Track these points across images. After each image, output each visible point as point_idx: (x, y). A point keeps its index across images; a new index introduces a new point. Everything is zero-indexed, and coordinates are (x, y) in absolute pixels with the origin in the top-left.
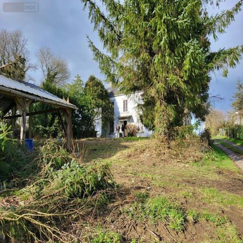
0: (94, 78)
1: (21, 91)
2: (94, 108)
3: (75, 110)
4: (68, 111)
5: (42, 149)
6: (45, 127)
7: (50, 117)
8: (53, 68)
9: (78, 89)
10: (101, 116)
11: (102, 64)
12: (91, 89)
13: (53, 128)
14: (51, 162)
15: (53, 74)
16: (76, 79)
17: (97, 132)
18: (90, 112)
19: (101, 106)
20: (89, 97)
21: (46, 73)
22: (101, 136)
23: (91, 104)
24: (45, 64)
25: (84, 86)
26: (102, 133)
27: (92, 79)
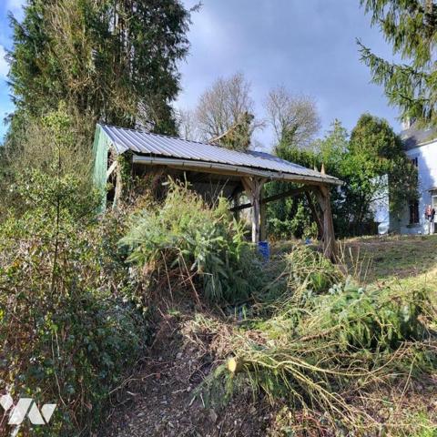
0: (370, 119)
1: (251, 167)
2: (370, 177)
3: (336, 185)
4: (324, 190)
5: (290, 257)
6: (283, 220)
7: (289, 203)
8: (291, 117)
9: (336, 147)
10: (387, 191)
11: (390, 87)
12: (364, 140)
13: (295, 222)
14: (306, 280)
15: (291, 129)
16: (332, 128)
17: (379, 223)
18: (363, 186)
19: (388, 171)
20: (360, 158)
21: (280, 130)
22: (389, 232)
23: (364, 170)
24: (278, 114)
25: (348, 139)
26: (390, 226)
27: (366, 120)
